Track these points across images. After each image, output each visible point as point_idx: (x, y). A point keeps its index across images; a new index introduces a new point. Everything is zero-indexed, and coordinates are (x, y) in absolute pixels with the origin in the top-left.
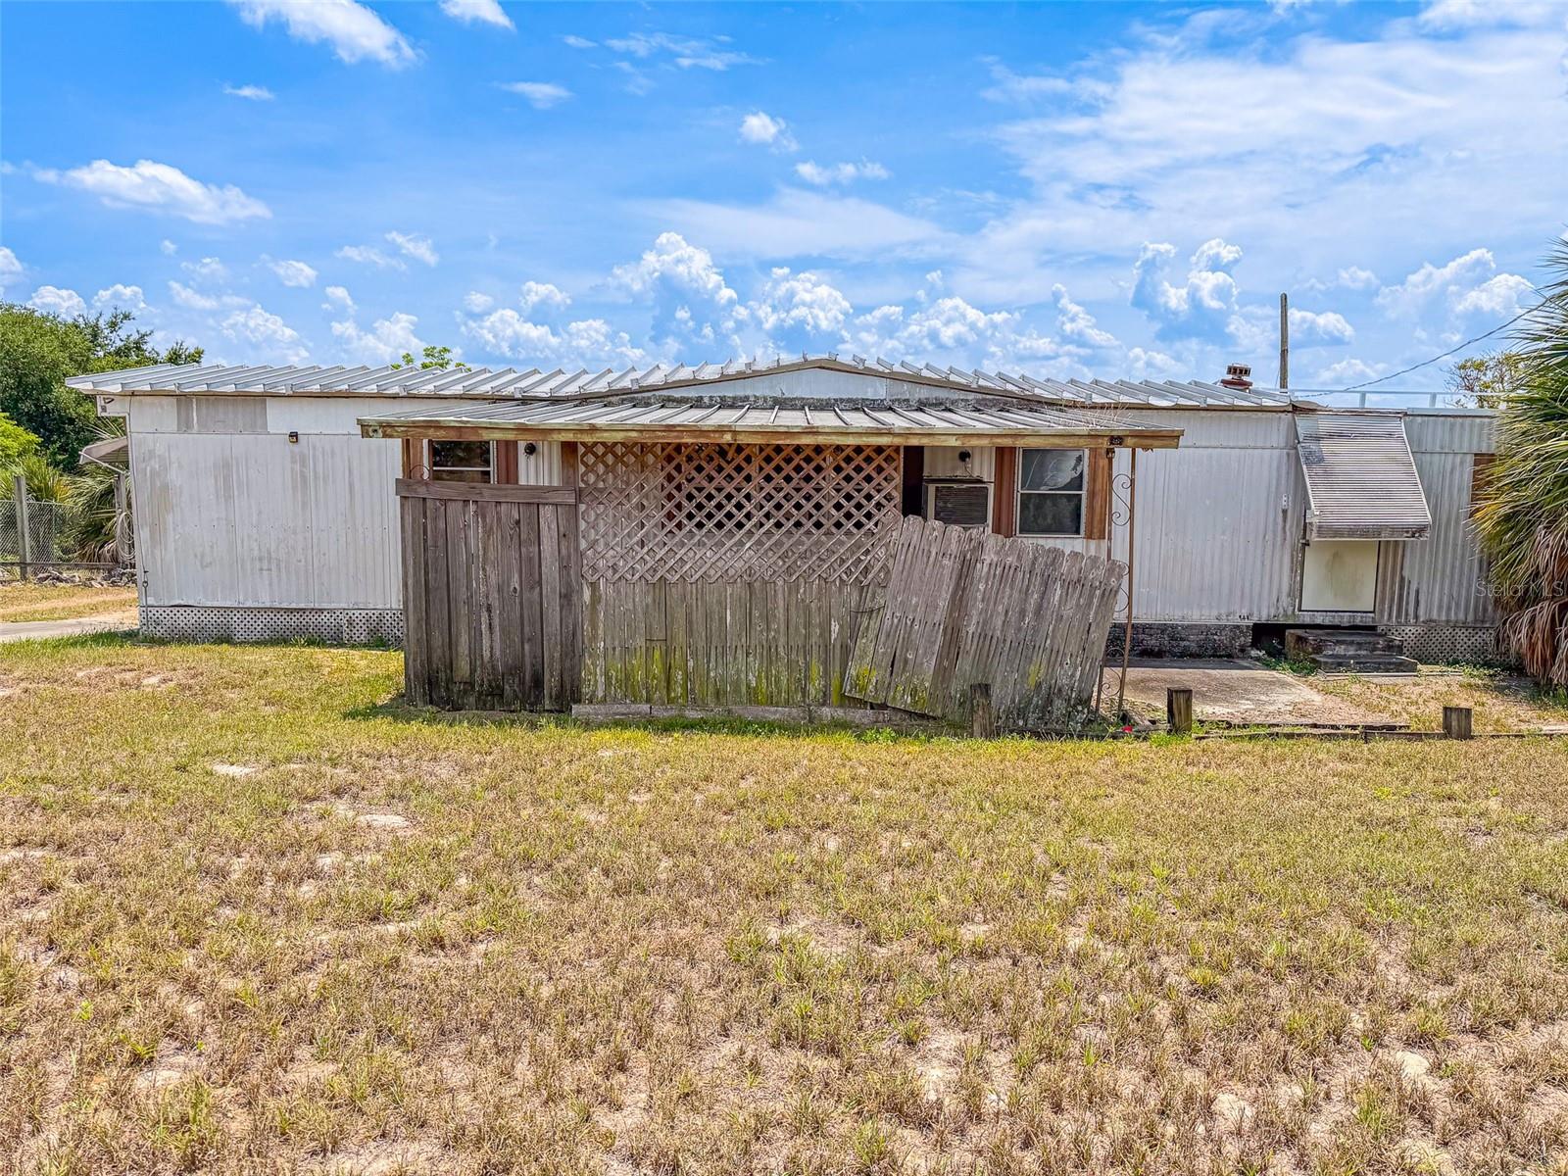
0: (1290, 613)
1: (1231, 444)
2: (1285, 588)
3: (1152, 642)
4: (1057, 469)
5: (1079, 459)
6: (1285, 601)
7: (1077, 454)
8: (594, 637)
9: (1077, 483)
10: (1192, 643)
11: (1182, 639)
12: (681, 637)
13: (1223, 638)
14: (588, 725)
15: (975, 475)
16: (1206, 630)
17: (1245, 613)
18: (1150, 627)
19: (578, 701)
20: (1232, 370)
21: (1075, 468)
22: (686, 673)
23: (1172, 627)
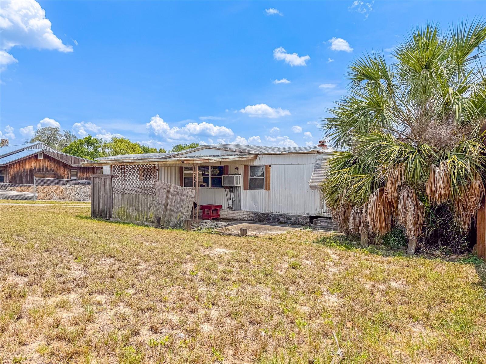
0: (320, 213)
1: (301, 163)
2: (319, 206)
3: (282, 220)
4: (258, 171)
5: (263, 169)
6: (319, 210)
7: (262, 167)
8: (114, 205)
9: (262, 175)
10: (292, 220)
11: (290, 219)
12: (126, 206)
13: (301, 219)
14: (112, 222)
15: (239, 173)
16: (296, 217)
17: (307, 212)
18: (282, 215)
19: (112, 218)
20: (320, 142)
21: (262, 171)
22: (127, 213)
23: (288, 216)
